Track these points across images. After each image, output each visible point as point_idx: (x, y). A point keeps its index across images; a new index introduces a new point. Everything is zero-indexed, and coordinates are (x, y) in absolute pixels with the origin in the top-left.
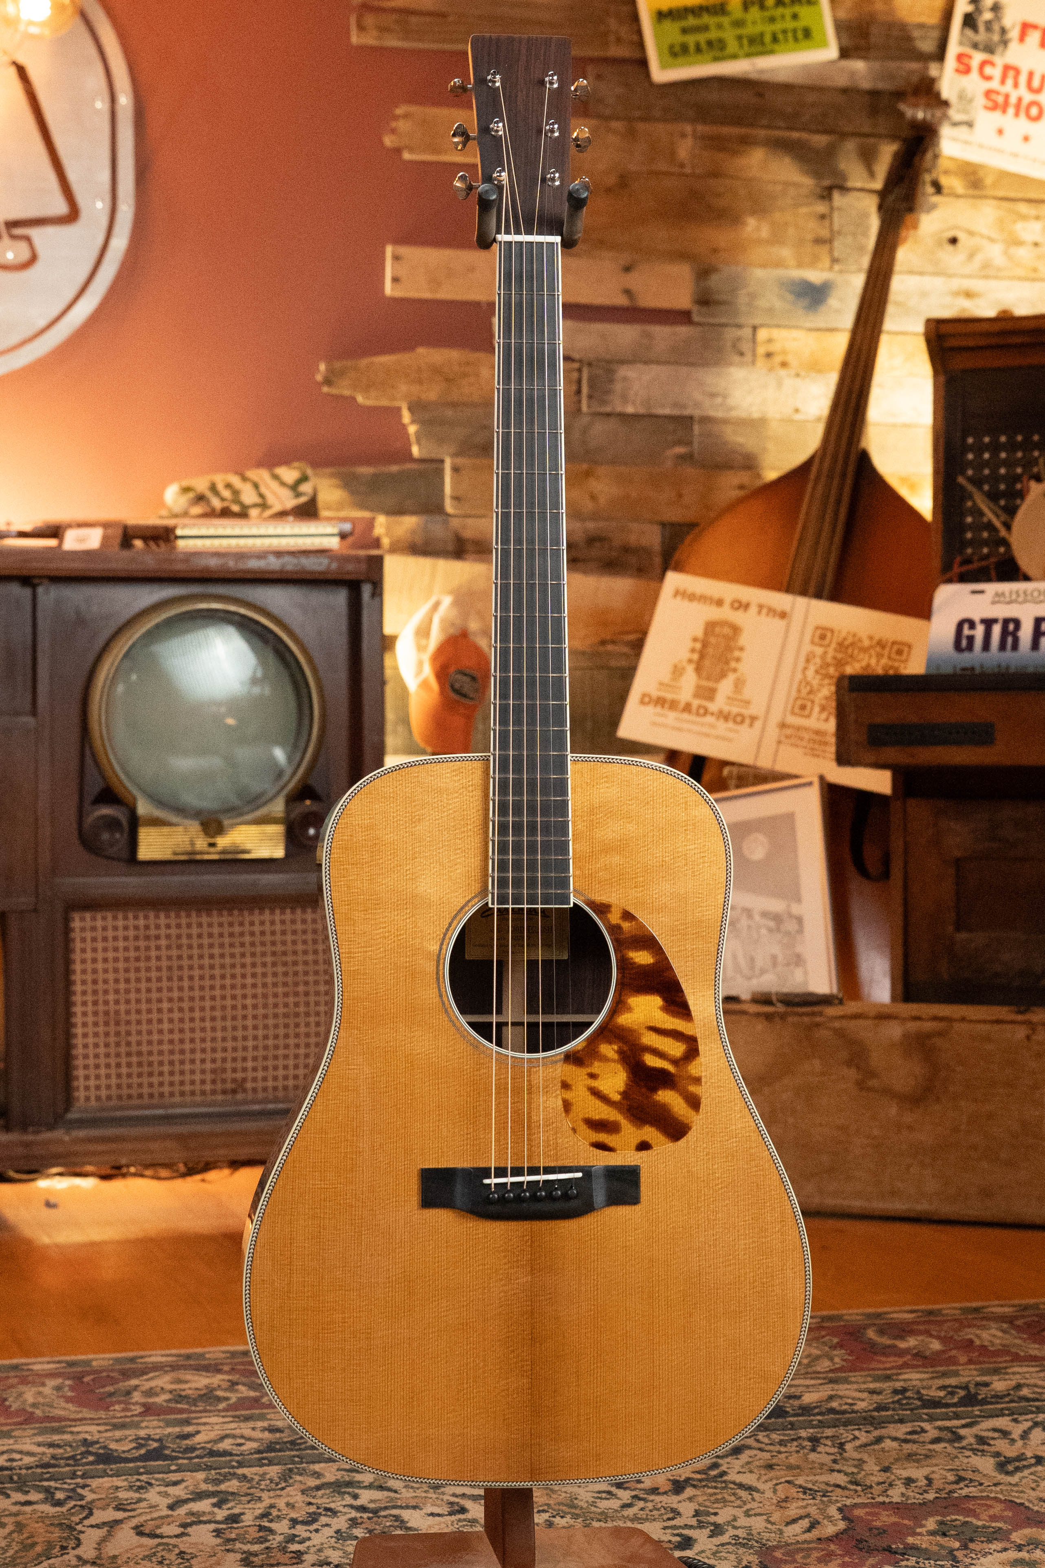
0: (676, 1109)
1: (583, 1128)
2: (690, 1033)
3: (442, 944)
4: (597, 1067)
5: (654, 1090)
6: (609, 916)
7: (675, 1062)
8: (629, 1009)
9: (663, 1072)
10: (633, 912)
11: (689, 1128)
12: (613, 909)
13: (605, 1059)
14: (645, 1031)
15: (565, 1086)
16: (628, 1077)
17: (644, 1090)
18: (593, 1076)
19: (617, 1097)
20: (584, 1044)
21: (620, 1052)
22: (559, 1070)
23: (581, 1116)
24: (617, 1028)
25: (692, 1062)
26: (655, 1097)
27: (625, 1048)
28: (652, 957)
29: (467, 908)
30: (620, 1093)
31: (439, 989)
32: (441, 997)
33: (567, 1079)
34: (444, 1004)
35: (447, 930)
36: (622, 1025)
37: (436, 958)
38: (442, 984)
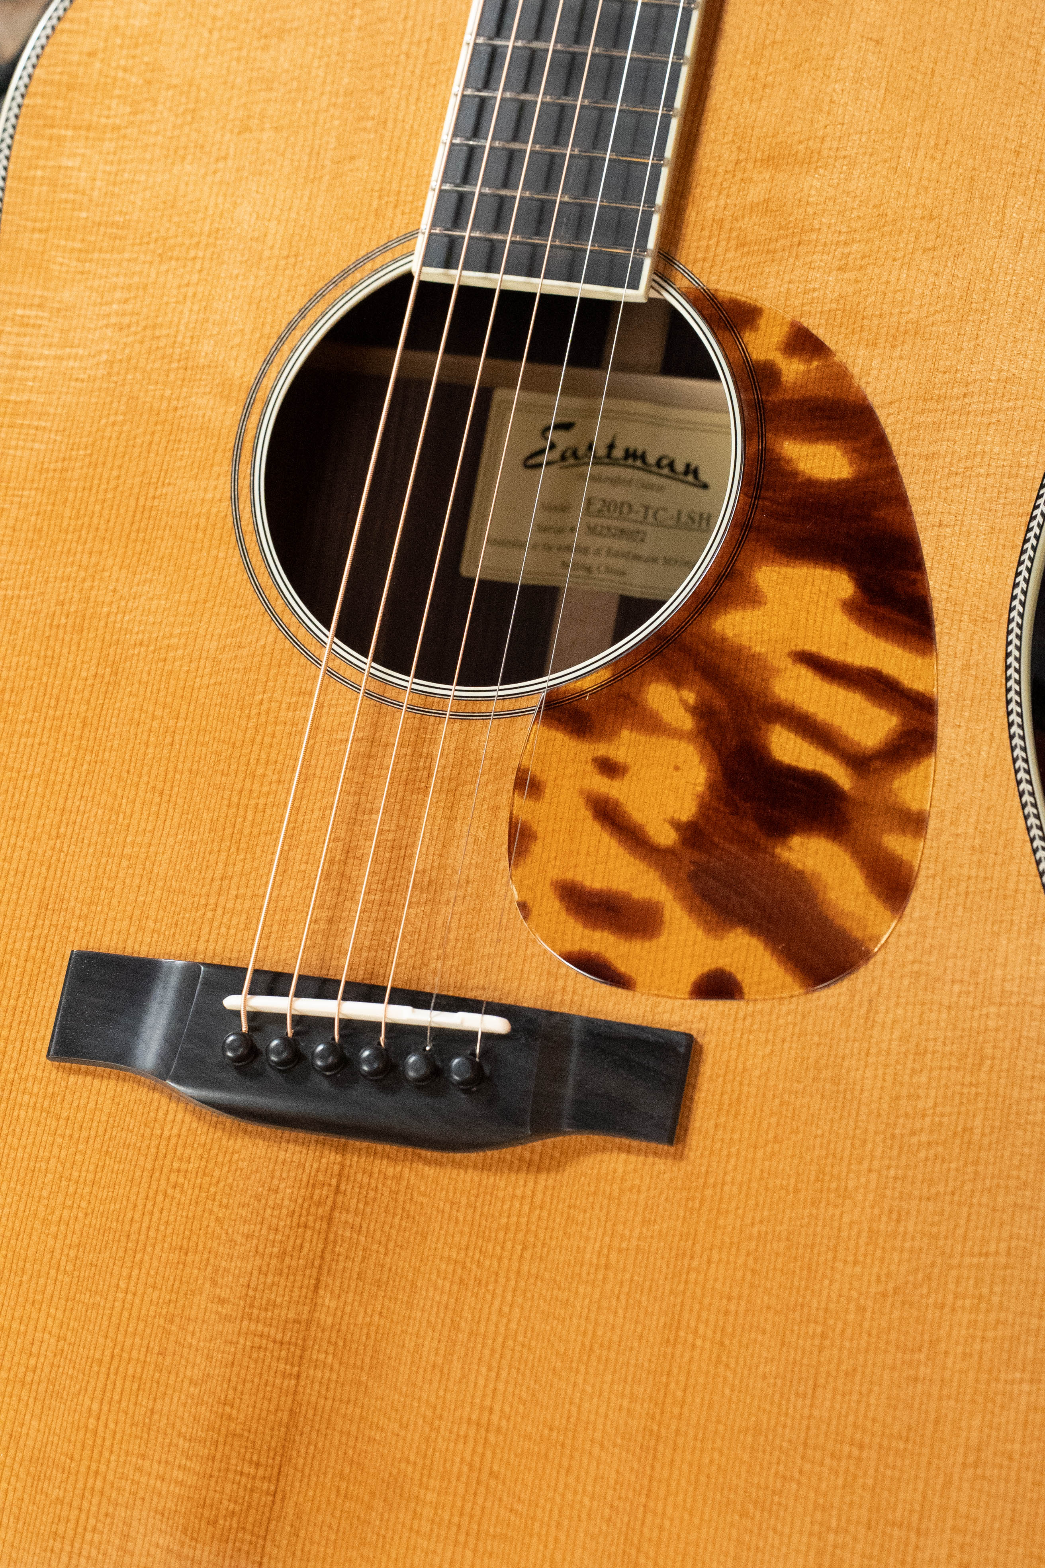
0: (832, 895)
1: (550, 907)
2: (919, 686)
3: (268, 362)
4: (625, 745)
5: (781, 830)
6: (749, 337)
7: (859, 762)
8: (755, 599)
9: (817, 785)
10: (820, 333)
11: (866, 956)
12: (762, 322)
13: (653, 725)
14: (786, 663)
15: (527, 784)
16: (712, 787)
17: (750, 827)
18: (609, 768)
19: (666, 837)
20: (606, 677)
21: (702, 712)
22: (519, 739)
23: (555, 873)
24: (706, 644)
25: (907, 769)
26: (778, 850)
27: (719, 703)
28: (851, 464)
29: (358, 275)
30: (677, 825)
31: (235, 480)
32: (235, 499)
33: (534, 768)
34: (237, 521)
35: (291, 327)
36: (724, 639)
37: (243, 396)
38: (245, 469)
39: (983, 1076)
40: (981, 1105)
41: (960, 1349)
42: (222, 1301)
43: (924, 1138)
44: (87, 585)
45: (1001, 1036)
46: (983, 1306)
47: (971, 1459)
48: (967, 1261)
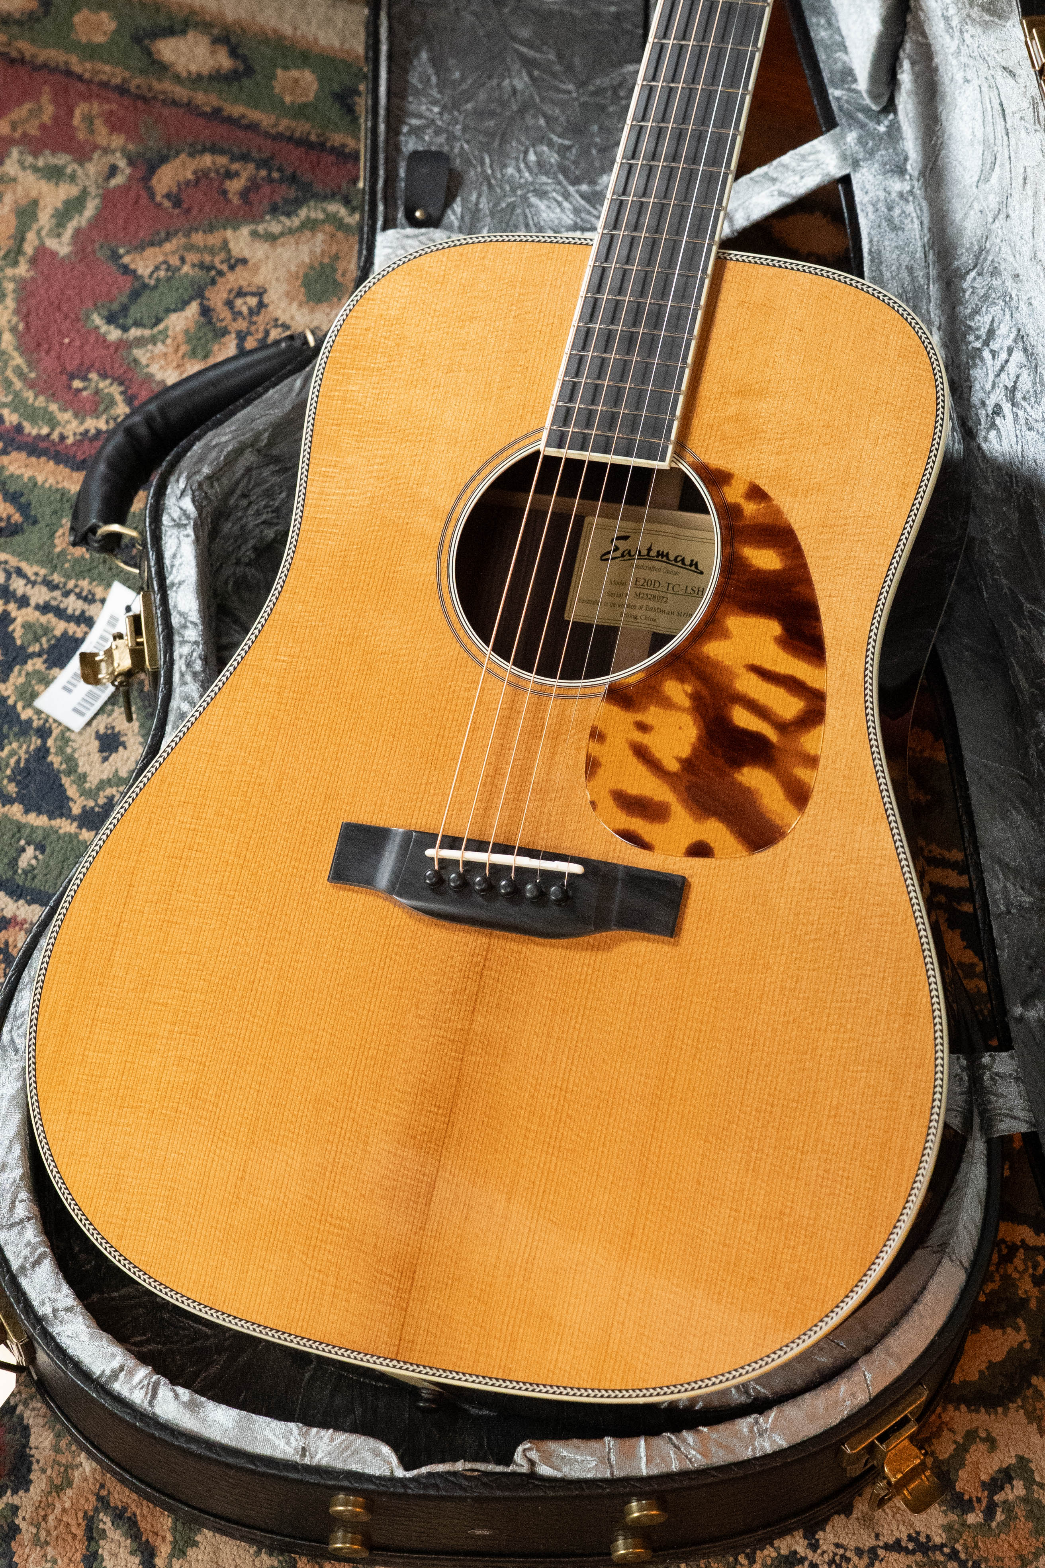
0: (765, 801)
1: (608, 804)
2: (816, 685)
3: (459, 498)
4: (652, 715)
5: (738, 764)
6: (726, 489)
7: (782, 727)
8: (725, 635)
9: (758, 739)
10: (765, 488)
11: (783, 835)
12: (733, 482)
13: (667, 703)
14: (743, 671)
15: (597, 735)
16: (700, 738)
17: (720, 762)
18: (643, 727)
19: (673, 766)
20: (642, 675)
21: (696, 697)
22: (593, 710)
23: (612, 785)
24: (698, 659)
25: (809, 731)
26: (736, 775)
27: (705, 692)
28: (781, 560)
29: (510, 451)
30: (680, 760)
31: (439, 563)
32: (439, 574)
33: (601, 726)
34: (439, 586)
35: (473, 479)
36: (708, 658)
37: (445, 517)
38: (444, 557)
39: (846, 903)
40: (844, 918)
41: (828, 1053)
42: (421, 1017)
43: (813, 937)
44: (356, 620)
45: (857, 880)
46: (842, 1030)
47: (833, 1113)
48: (834, 1004)
